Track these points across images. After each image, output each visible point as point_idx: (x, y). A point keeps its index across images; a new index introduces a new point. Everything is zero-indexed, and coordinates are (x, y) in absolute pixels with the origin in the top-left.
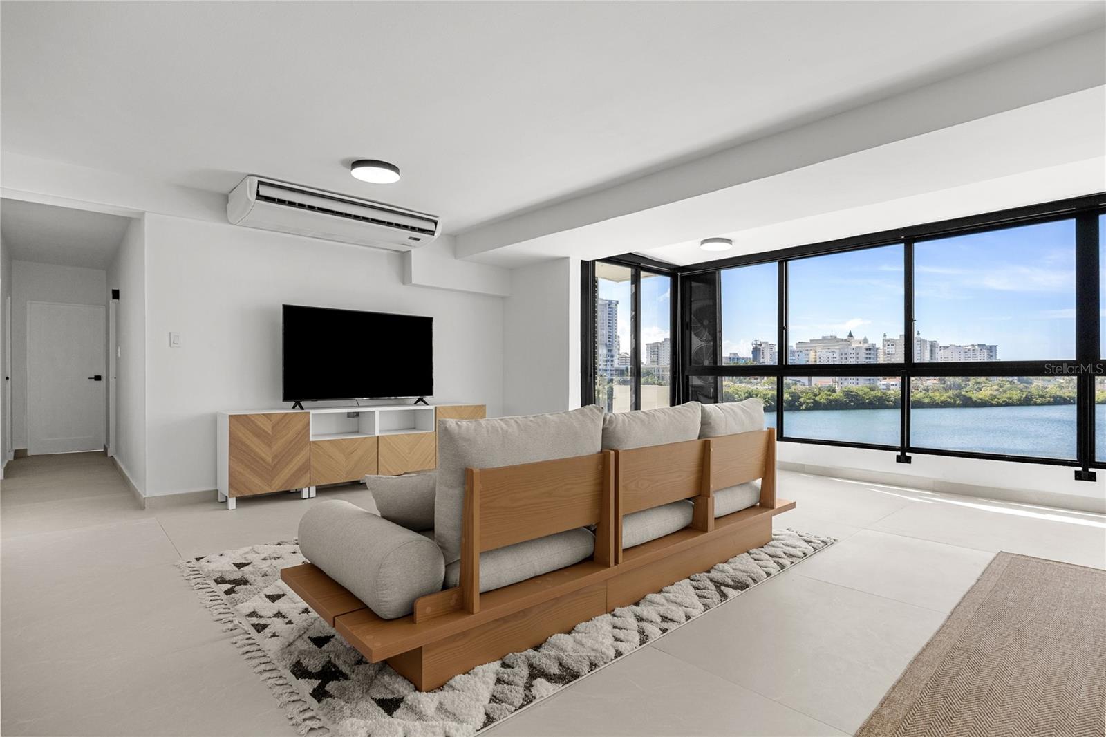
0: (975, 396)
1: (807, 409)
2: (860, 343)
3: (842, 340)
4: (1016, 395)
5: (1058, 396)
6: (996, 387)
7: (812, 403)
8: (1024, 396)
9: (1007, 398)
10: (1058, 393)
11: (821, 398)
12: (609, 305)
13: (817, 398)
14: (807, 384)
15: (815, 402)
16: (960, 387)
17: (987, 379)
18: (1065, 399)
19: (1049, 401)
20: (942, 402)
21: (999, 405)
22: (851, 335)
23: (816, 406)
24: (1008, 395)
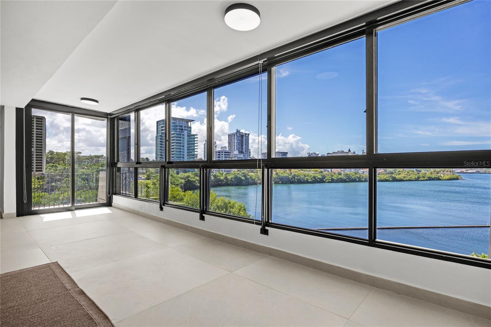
0: (398, 177)
1: (328, 182)
2: (352, 154)
3: (346, 152)
4: (413, 177)
5: (430, 177)
6: (406, 173)
7: (331, 179)
8: (417, 177)
9: (410, 178)
10: (430, 176)
11: (335, 177)
12: (245, 135)
13: (333, 177)
14: (330, 171)
15: (332, 179)
16: (392, 173)
17: (403, 170)
18: (433, 178)
19: (427, 179)
20: (384, 179)
21: (407, 181)
22: (349, 150)
23: (332, 181)
24: (410, 176)
